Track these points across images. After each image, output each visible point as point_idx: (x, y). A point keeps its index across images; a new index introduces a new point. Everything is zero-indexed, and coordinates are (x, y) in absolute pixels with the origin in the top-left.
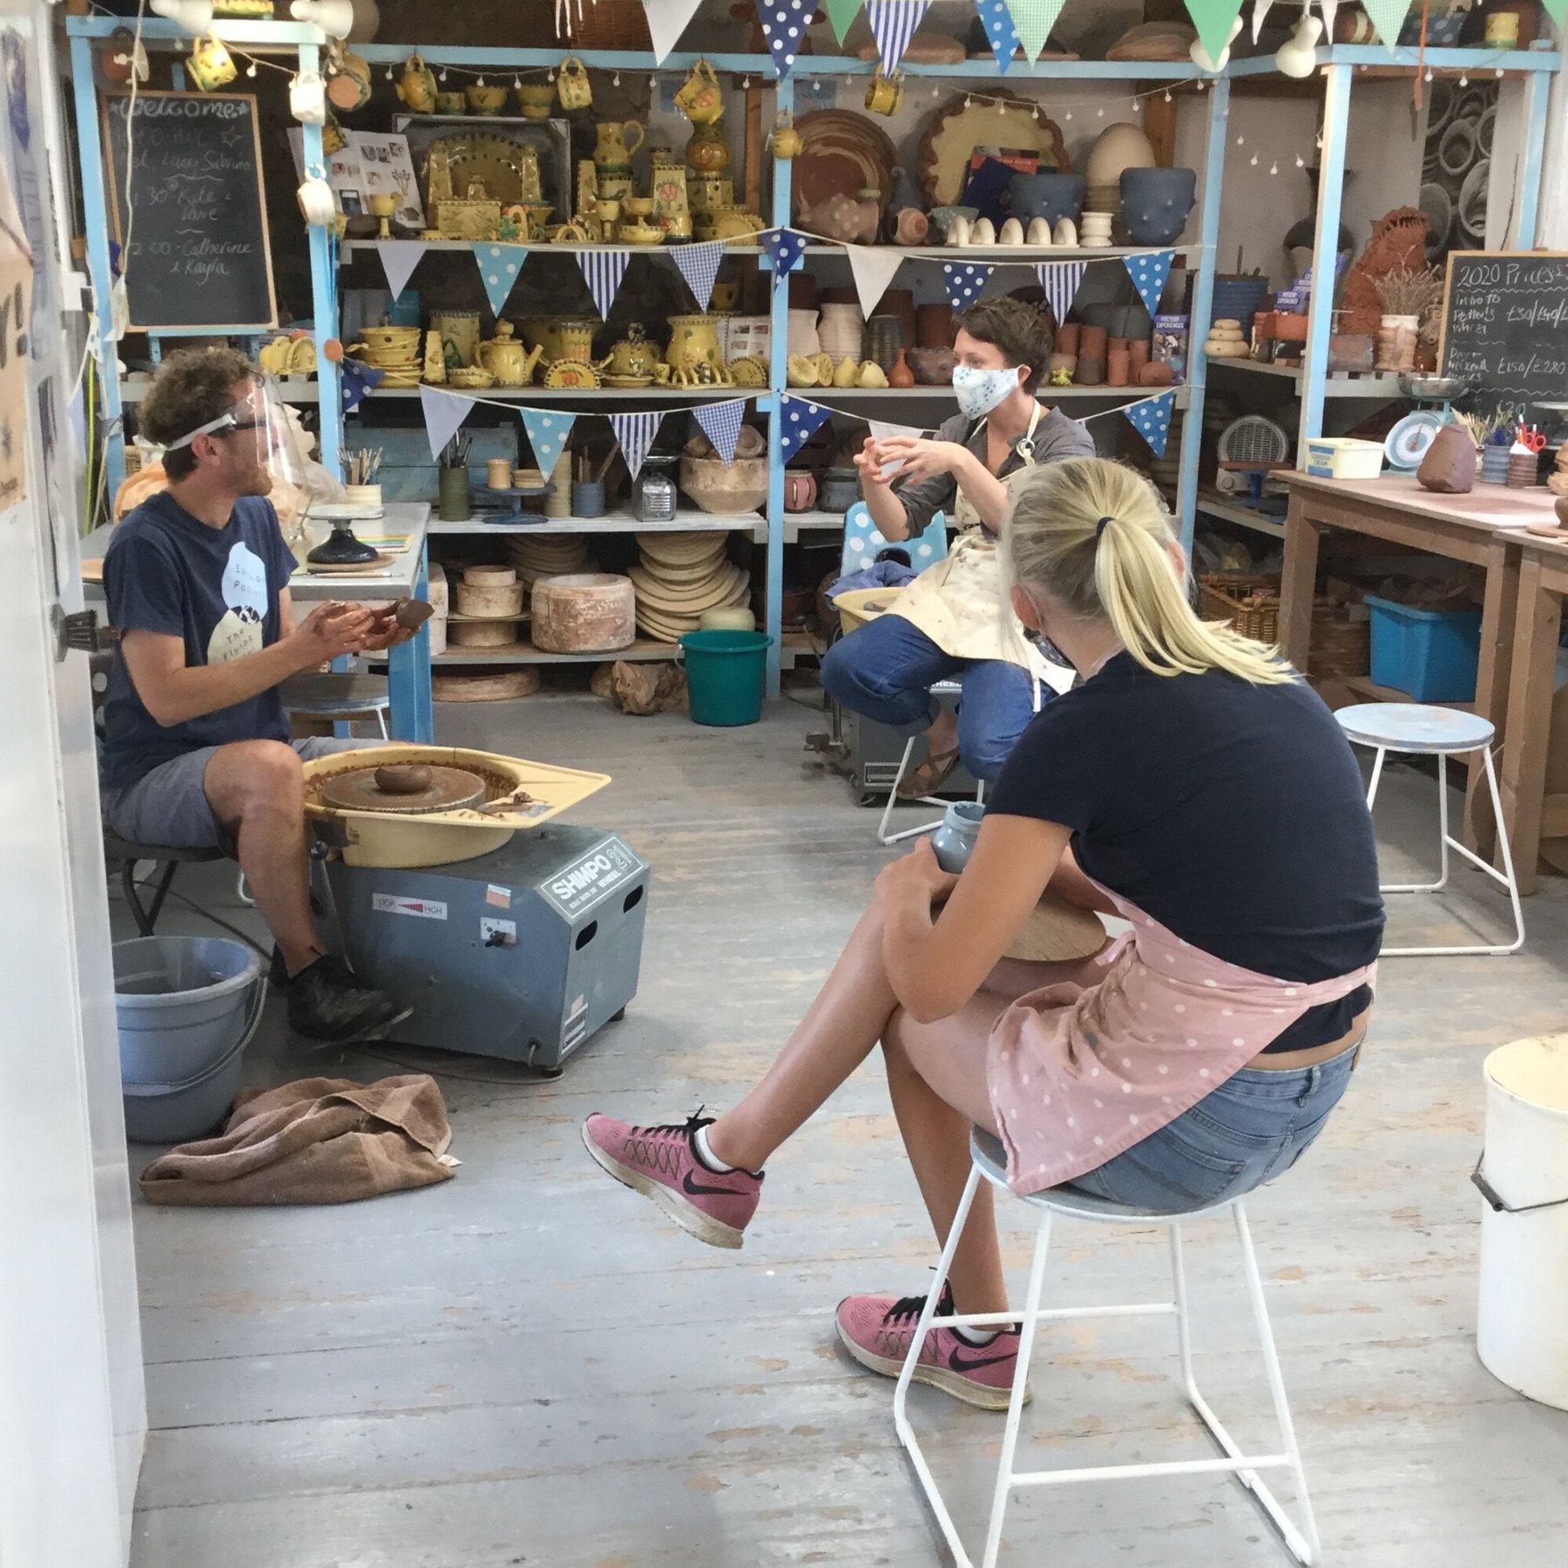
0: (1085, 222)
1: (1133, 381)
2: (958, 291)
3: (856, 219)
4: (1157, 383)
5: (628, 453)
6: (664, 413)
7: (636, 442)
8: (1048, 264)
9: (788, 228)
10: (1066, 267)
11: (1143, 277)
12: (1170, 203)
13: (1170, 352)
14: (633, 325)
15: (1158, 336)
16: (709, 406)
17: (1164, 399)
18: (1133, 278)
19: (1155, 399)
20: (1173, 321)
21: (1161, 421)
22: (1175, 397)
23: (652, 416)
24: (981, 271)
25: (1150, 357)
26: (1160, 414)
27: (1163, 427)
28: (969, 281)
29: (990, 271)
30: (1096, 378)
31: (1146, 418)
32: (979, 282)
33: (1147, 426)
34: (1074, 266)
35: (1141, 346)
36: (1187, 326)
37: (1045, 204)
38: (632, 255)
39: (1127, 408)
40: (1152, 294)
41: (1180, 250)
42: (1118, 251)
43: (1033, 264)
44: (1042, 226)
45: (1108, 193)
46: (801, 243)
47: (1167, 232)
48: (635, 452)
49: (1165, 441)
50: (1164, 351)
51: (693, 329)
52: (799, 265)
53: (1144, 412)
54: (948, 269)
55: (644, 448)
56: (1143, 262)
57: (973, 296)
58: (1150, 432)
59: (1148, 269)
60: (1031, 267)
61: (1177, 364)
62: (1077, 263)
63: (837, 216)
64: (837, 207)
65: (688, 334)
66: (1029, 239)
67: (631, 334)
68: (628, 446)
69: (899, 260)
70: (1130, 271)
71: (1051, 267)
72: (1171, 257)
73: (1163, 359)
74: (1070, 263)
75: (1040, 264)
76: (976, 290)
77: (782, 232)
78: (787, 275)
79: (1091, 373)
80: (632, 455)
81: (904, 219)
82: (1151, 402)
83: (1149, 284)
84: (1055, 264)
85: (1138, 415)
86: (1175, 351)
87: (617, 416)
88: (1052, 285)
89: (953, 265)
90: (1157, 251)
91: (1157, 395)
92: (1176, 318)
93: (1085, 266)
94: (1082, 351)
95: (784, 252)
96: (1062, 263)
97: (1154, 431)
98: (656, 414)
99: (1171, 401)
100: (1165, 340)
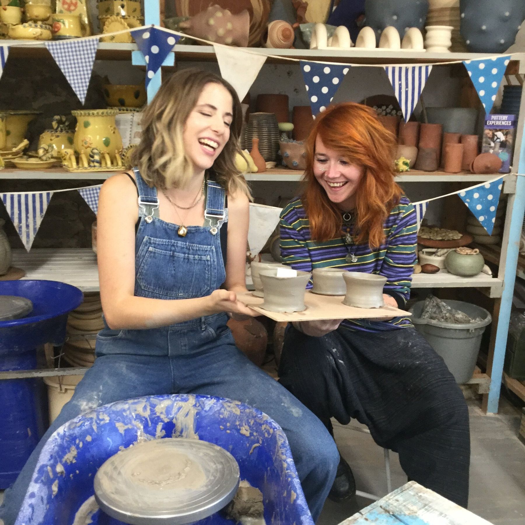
0: (430, 34)
1: (467, 169)
2: (316, 89)
3: (229, 26)
4: (488, 171)
5: (20, 228)
6: (52, 192)
7: (27, 217)
8: (397, 66)
9: (158, 27)
10: (414, 69)
11: (482, 80)
12: (507, 14)
13: (498, 145)
14: (57, 117)
15: (488, 132)
16: (94, 187)
17: (494, 185)
18: (473, 81)
19: (487, 185)
20: (504, 120)
21: (491, 203)
22: (504, 183)
23: (41, 195)
24: (336, 71)
25: (479, 149)
26: (490, 197)
27: (493, 209)
28: (326, 80)
29: (345, 71)
30: (434, 165)
31: (479, 201)
32: (336, 81)
33: (479, 207)
34: (420, 68)
35: (472, 140)
36: (515, 123)
37: (395, 18)
38: (10, 49)
39: (462, 193)
40: (489, 94)
41: (515, 56)
42: (459, 57)
43: (384, 66)
44: (393, 33)
45: (448, 13)
46: (171, 41)
47: (502, 41)
48: (27, 226)
49: (494, 220)
50: (492, 144)
51: (91, 120)
52: (170, 61)
53: (476, 196)
54: (307, 69)
55: (35, 222)
56: (482, 66)
57: (329, 94)
58: (481, 213)
59: (486, 72)
60: (382, 68)
61: (504, 156)
62: (423, 66)
63: (212, 22)
64: (212, 15)
65: (87, 125)
66: (381, 43)
67: (55, 124)
68: (20, 221)
69: (263, 60)
70: (470, 73)
71: (400, 69)
72: (506, 63)
73: (491, 151)
74: (417, 65)
75: (390, 66)
76: (333, 89)
77: (153, 31)
78: (160, 70)
79: (430, 161)
80: (24, 229)
81: (273, 28)
82: (483, 188)
83: (486, 86)
84: (404, 66)
85: (471, 198)
86: (503, 145)
87: (9, 194)
88: (400, 85)
89: (312, 65)
90: (494, 57)
91: (488, 181)
92: (505, 117)
93: (430, 68)
94: (421, 144)
95: (155, 50)
96: (410, 66)
97: (485, 211)
98: (44, 193)
99: (500, 187)
100: (494, 135)
